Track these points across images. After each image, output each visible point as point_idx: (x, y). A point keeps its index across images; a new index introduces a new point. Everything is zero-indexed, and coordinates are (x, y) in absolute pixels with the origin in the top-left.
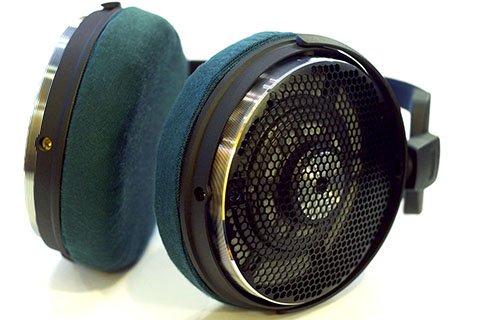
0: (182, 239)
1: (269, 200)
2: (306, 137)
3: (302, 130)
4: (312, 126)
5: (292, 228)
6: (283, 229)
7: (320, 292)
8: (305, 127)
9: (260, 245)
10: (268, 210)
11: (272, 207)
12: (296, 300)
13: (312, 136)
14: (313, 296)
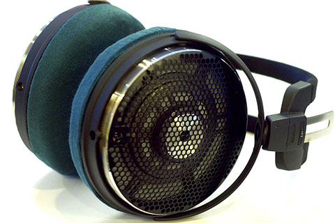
0: (83, 164)
1: (147, 143)
2: (177, 102)
3: (174, 98)
4: (182, 95)
5: (164, 163)
6: (157, 164)
7: (182, 208)
8: (177, 95)
9: (139, 173)
10: (146, 150)
11: (149, 148)
12: (163, 212)
13: (181, 102)
14: (176, 210)
